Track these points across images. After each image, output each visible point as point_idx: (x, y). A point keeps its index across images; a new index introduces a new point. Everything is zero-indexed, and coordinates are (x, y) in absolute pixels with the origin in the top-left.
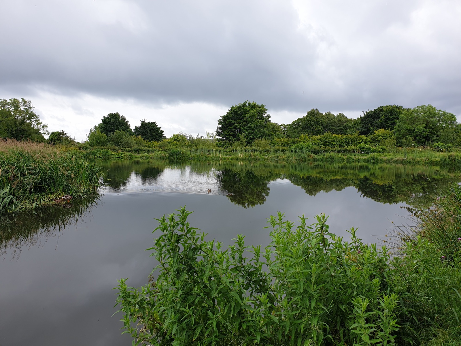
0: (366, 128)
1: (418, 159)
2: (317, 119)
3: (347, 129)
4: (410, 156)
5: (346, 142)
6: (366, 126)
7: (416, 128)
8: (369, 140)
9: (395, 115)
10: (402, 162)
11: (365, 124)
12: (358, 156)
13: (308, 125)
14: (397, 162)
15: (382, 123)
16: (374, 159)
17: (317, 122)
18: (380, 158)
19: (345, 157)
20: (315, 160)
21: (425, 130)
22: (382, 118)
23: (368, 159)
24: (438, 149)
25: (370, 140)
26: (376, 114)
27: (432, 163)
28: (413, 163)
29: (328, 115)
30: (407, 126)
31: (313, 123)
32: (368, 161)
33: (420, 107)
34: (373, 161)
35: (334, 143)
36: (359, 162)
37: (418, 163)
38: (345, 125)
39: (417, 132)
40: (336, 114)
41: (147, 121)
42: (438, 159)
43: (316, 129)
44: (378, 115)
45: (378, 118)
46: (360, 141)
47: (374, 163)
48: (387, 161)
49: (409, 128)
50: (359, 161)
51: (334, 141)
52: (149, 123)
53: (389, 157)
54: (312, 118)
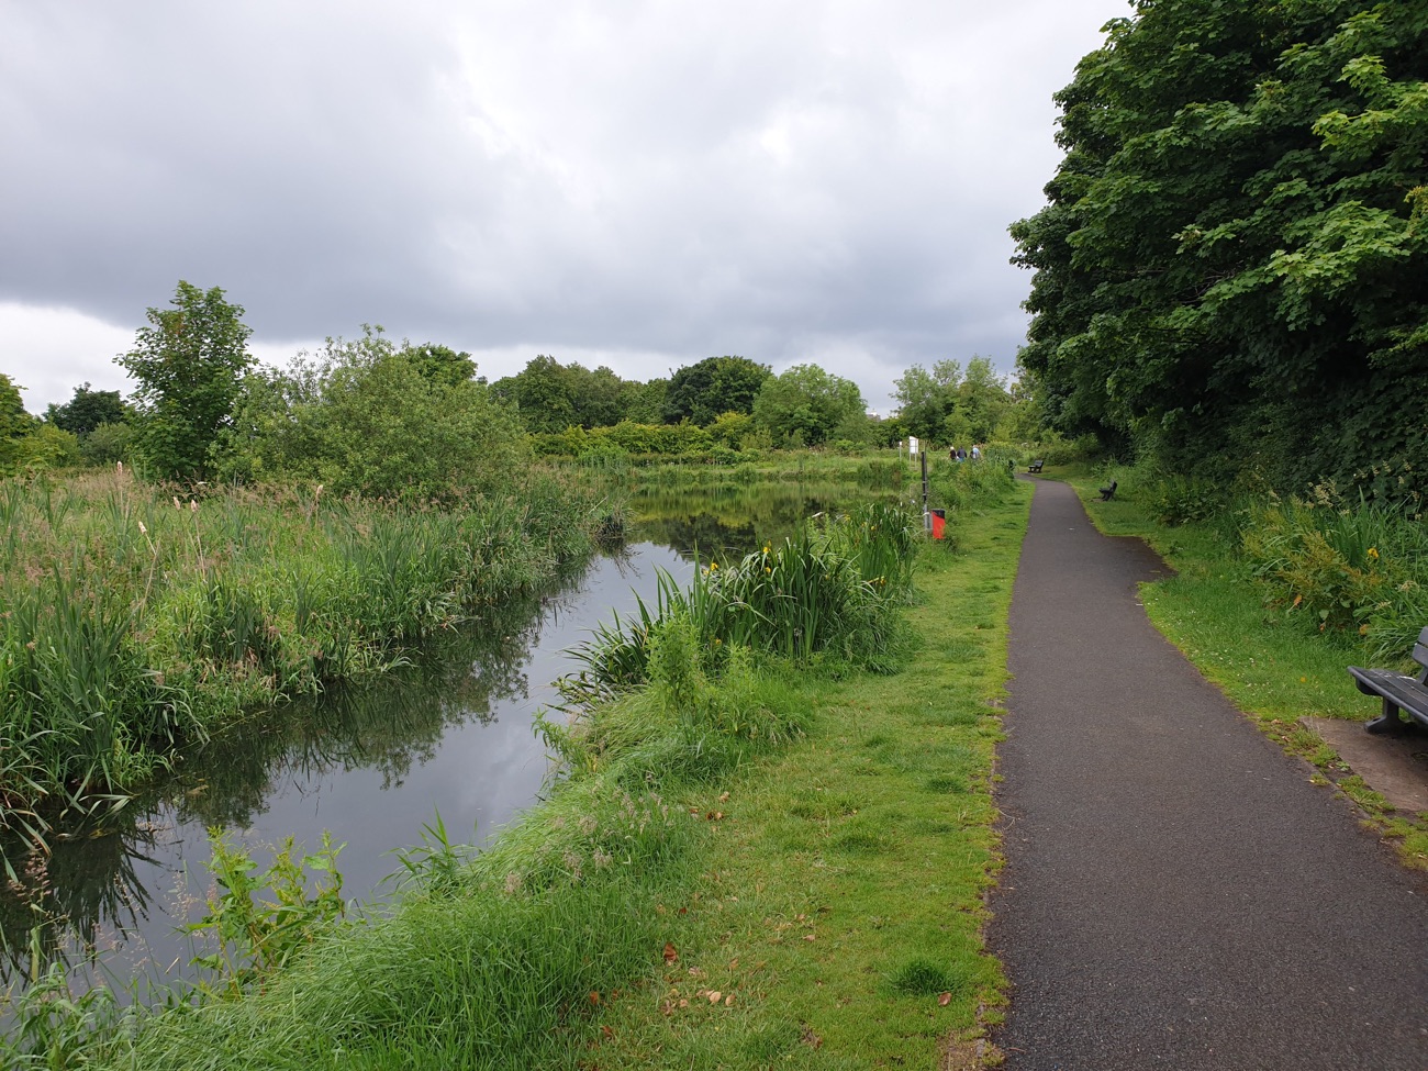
0: (681, 407)
1: (823, 471)
2: (556, 381)
3: (625, 407)
4: (808, 467)
5: (664, 441)
6: (681, 402)
7: (796, 410)
8: (708, 435)
9: (742, 379)
10: (798, 477)
11: (678, 397)
12: (717, 470)
13: (535, 395)
14: (789, 477)
15: (717, 396)
16: (748, 475)
17: (556, 391)
18: (758, 471)
19: (695, 473)
20: (642, 480)
21: (811, 414)
22: (716, 387)
23: (737, 474)
24: (844, 451)
25: (712, 437)
26: (700, 375)
27: (846, 477)
28: (814, 477)
29: (576, 369)
30: (780, 407)
31: (546, 391)
32: (739, 478)
33: (797, 368)
34: (746, 478)
35: (640, 444)
36: (721, 481)
37: (824, 477)
38: (619, 395)
39: (797, 419)
40: (592, 368)
41: (95, 389)
42: (854, 470)
43: (556, 406)
44: (705, 379)
45: (706, 384)
46: (692, 438)
47: (748, 481)
48: (771, 477)
49: (782, 410)
50: (721, 478)
51: (640, 439)
52: (103, 394)
53: (773, 470)
54: (544, 380)
